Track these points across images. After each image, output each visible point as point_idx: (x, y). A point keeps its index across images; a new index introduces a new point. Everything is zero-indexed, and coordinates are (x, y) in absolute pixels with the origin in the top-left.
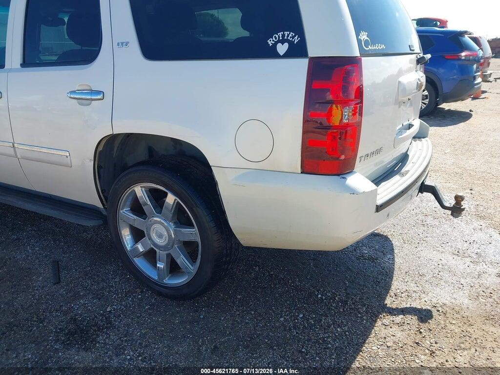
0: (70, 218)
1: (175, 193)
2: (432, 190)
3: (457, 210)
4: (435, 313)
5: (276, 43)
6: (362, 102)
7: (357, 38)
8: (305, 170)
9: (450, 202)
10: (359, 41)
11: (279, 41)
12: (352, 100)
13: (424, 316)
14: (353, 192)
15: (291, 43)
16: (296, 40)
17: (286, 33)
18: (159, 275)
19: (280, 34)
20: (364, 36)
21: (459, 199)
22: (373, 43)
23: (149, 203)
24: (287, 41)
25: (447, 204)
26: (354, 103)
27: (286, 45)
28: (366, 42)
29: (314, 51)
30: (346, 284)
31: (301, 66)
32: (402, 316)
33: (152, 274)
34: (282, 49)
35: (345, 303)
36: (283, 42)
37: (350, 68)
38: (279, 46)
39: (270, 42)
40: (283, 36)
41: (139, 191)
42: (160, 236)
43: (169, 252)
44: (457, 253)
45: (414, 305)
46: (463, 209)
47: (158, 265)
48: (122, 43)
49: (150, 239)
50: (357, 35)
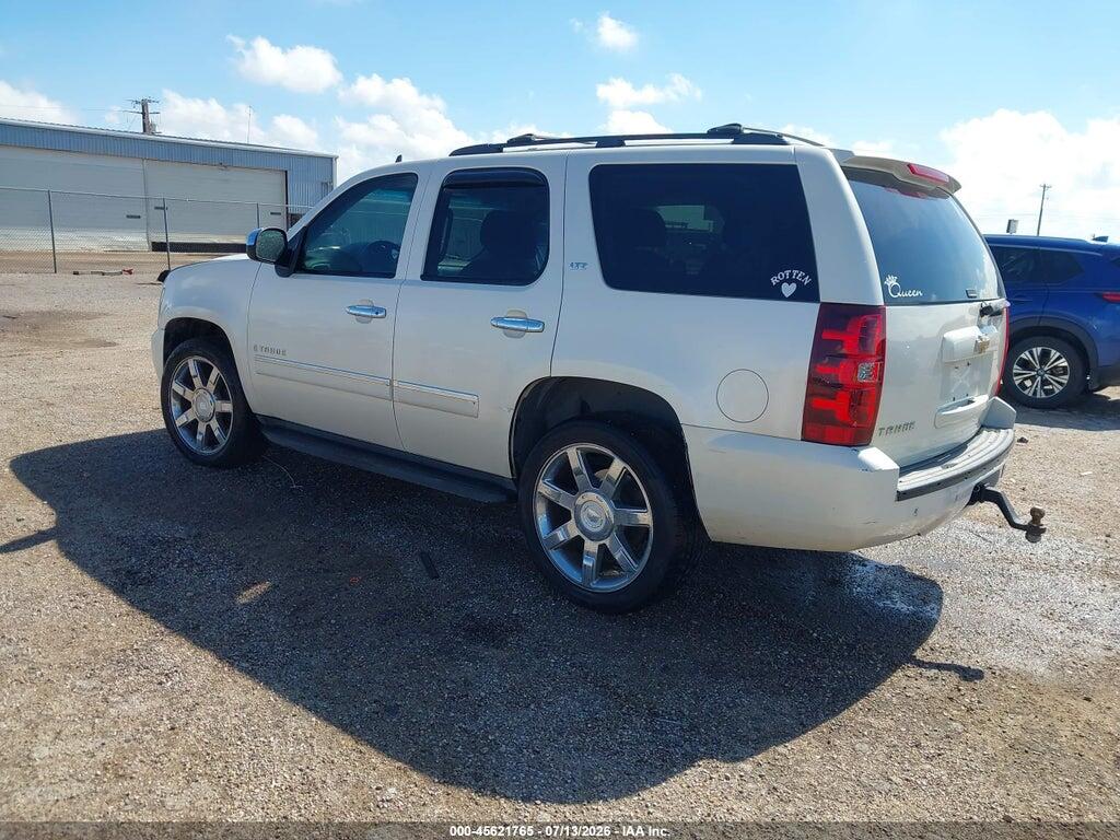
0: (461, 491)
1: (623, 459)
2: (998, 499)
3: (1034, 531)
4: (988, 674)
5: (781, 282)
6: (883, 360)
7: (882, 283)
8: (806, 437)
9: (1024, 519)
10: (885, 288)
11: (785, 280)
12: (871, 356)
13: (969, 675)
14: (866, 468)
15: (799, 284)
16: (807, 280)
17: (795, 272)
18: (584, 577)
19: (788, 272)
20: (892, 281)
21: (1037, 515)
22: (904, 290)
23: (585, 472)
24: (796, 281)
25: (1017, 521)
26: (874, 359)
27: (794, 286)
28: (895, 290)
29: (826, 295)
30: (856, 628)
31: (810, 312)
32: (937, 671)
33: (574, 575)
34: (788, 289)
35: (851, 647)
36: (790, 281)
37: (869, 318)
38: (785, 285)
39: (774, 281)
40: (791, 274)
41: (574, 455)
42: (593, 519)
43: (602, 542)
44: (1049, 615)
45: (958, 663)
46: (1044, 531)
47: (585, 562)
48: (578, 264)
49: (578, 522)
50: (883, 279)
